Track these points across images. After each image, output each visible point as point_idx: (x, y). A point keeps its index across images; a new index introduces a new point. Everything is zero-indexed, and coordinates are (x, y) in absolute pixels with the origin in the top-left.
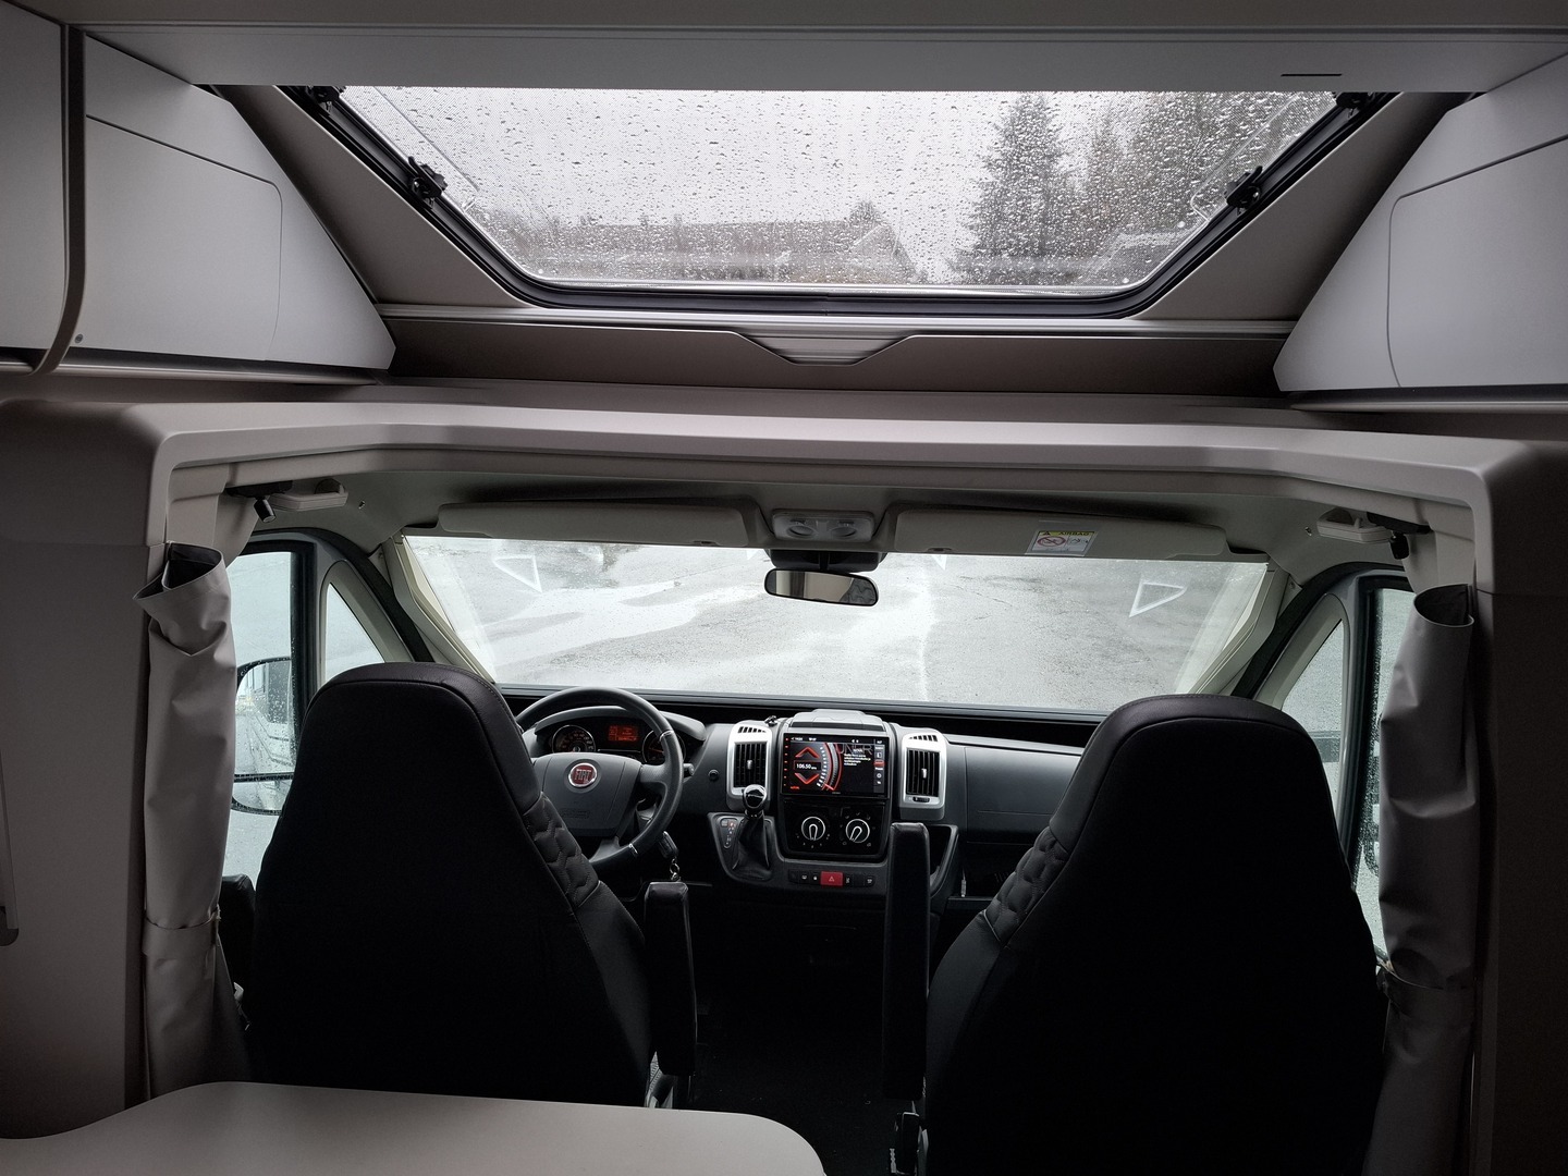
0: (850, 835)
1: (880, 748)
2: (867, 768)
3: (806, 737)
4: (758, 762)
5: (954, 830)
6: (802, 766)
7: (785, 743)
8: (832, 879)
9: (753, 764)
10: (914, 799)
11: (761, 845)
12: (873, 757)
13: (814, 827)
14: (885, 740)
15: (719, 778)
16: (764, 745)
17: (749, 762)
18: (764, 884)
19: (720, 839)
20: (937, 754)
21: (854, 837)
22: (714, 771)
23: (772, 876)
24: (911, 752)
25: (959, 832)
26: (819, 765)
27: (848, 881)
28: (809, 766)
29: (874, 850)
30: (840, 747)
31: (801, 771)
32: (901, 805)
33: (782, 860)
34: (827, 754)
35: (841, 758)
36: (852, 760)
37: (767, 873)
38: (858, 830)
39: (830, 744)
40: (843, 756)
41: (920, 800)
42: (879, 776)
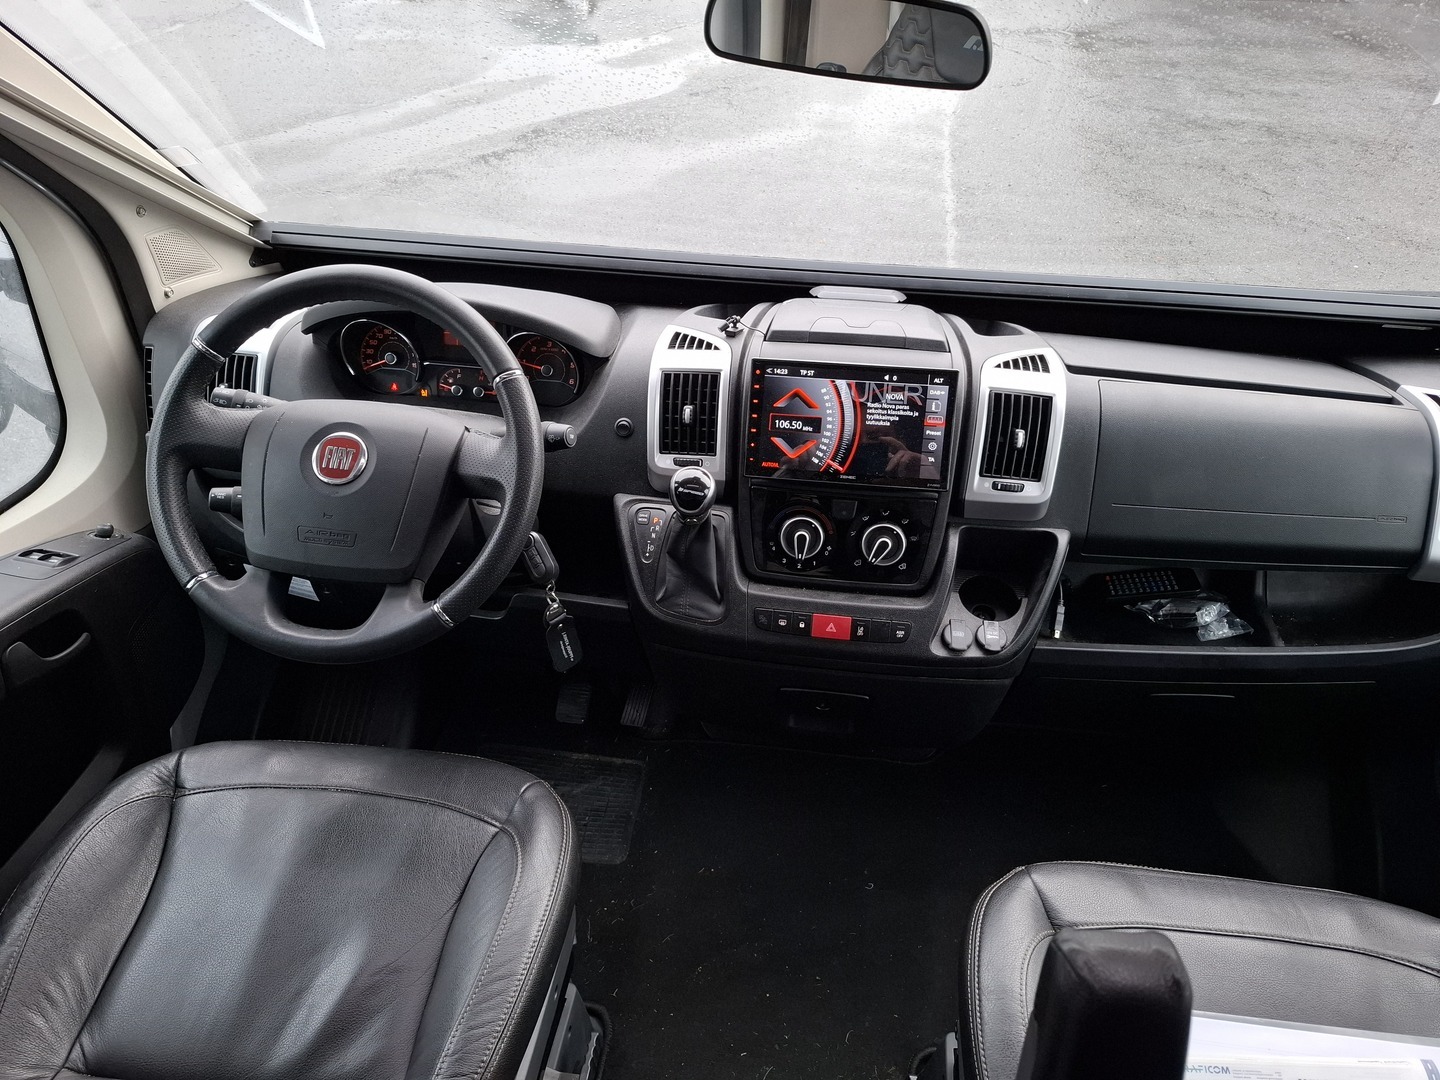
0: (869, 549)
1: (938, 392)
2: (911, 430)
3: (795, 367)
4: (703, 407)
5: (1063, 538)
6: (785, 424)
7: (755, 379)
8: (831, 628)
9: (694, 413)
10: (995, 486)
11: (706, 565)
12: (922, 410)
13: (805, 534)
14: (950, 377)
15: (633, 433)
16: (715, 377)
17: (688, 410)
18: (712, 630)
19: (635, 548)
20: (1048, 401)
21: (876, 556)
22: (624, 421)
23: (726, 616)
24: (998, 396)
25: (1072, 542)
26: (816, 424)
27: (860, 632)
28: (797, 425)
29: (912, 574)
30: (860, 389)
31: (783, 433)
32: (968, 497)
33: (744, 589)
34: (833, 402)
35: (861, 409)
36: (880, 416)
37: (717, 610)
38: (885, 545)
39: (842, 384)
40: (864, 406)
41: (1005, 488)
42: (933, 446)
